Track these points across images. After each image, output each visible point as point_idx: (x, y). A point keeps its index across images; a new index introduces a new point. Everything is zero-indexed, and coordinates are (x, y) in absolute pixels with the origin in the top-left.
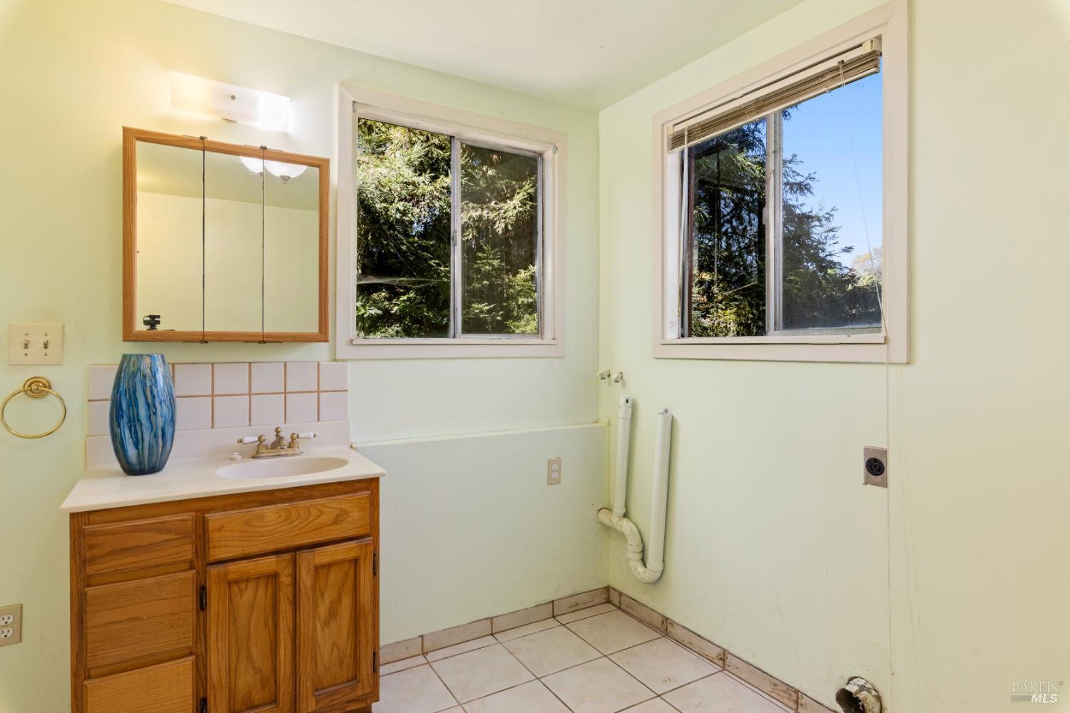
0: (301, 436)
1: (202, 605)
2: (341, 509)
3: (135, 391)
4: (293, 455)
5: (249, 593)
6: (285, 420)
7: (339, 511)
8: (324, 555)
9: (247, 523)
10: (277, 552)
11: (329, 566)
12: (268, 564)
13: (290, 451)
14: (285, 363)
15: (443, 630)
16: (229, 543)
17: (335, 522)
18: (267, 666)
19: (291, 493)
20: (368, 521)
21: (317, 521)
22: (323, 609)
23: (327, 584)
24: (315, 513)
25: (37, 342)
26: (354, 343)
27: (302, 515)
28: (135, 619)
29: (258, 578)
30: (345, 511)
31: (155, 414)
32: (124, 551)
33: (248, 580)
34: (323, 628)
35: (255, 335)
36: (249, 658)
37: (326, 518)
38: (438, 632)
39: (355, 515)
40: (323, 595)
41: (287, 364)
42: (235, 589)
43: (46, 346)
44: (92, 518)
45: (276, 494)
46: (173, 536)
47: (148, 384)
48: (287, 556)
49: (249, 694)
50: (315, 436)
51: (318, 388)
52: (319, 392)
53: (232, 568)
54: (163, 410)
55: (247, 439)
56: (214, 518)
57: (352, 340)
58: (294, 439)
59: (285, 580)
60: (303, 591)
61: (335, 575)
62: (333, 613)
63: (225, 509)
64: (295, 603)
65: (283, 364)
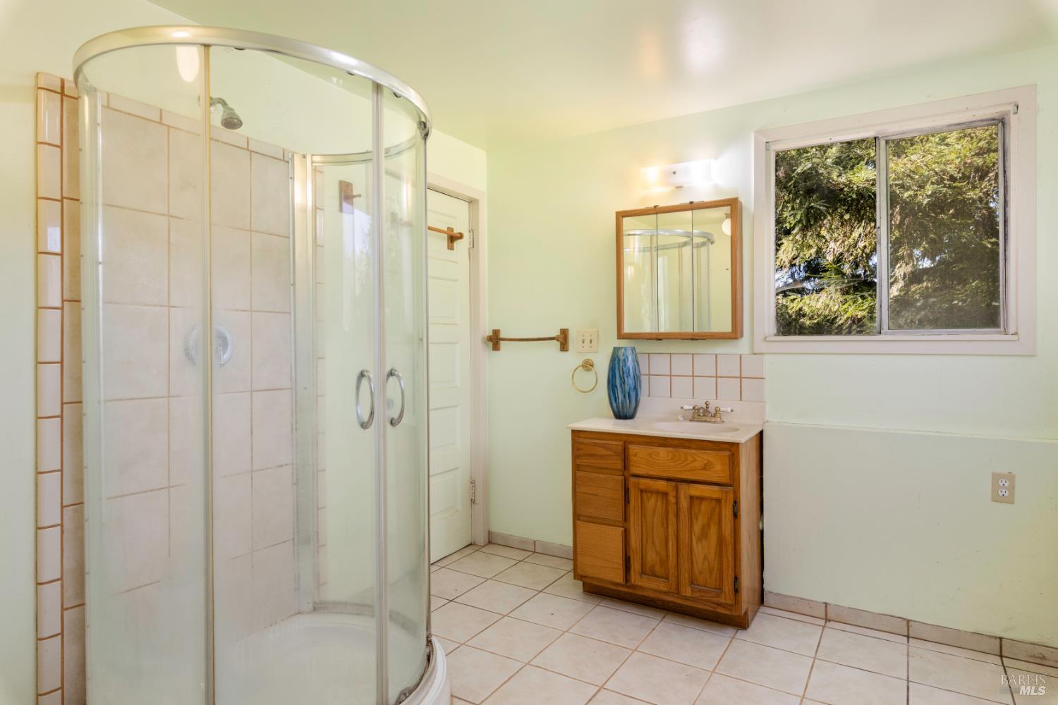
0: (722, 409)
1: (627, 500)
2: (708, 460)
3: (615, 369)
4: (715, 422)
5: (652, 501)
6: (717, 397)
7: (706, 462)
8: (696, 490)
9: (650, 455)
10: (669, 479)
11: (701, 499)
12: (662, 485)
13: (713, 419)
14: (716, 355)
15: (849, 608)
16: (640, 465)
17: (704, 468)
18: (663, 553)
19: (678, 442)
20: (728, 474)
21: (691, 465)
22: (697, 528)
23: (700, 511)
24: (690, 459)
25: (587, 341)
26: (767, 339)
27: (682, 458)
28: (596, 495)
29: (658, 493)
30: (711, 462)
31: (624, 383)
32: (591, 455)
33: (652, 492)
34: (697, 543)
35: (687, 334)
36: (653, 542)
37: (698, 464)
38: (843, 607)
39: (718, 467)
40: (697, 519)
41: (718, 356)
42: (645, 496)
43: (591, 342)
44: (581, 435)
45: (669, 440)
46: (611, 453)
47: (621, 365)
48: (673, 484)
49: (653, 566)
50: (732, 411)
51: (741, 375)
52: (741, 378)
53: (642, 481)
54: (630, 381)
55: (686, 407)
56: (633, 449)
57: (766, 337)
58: (717, 410)
59: (672, 499)
60: (682, 510)
61: (705, 506)
62: (704, 534)
63: (640, 444)
64: (677, 516)
65: (715, 356)
